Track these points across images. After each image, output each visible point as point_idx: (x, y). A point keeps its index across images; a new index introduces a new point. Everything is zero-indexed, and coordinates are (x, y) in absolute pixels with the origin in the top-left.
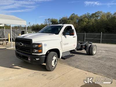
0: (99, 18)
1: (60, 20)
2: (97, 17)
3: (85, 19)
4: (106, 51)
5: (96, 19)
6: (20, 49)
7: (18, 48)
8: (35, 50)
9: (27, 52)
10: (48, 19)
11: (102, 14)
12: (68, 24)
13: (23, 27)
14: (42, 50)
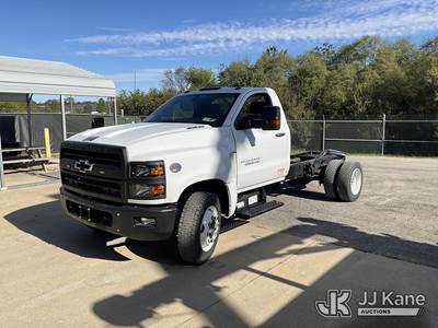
0: (367, 64)
1: (222, 74)
2: (361, 58)
3: (316, 68)
4: (409, 180)
5: (357, 65)
6: (79, 186)
7: (71, 181)
8: (138, 186)
9: (110, 194)
10: (178, 72)
11: (378, 47)
12: (255, 86)
13: (79, 103)
14: (165, 185)
